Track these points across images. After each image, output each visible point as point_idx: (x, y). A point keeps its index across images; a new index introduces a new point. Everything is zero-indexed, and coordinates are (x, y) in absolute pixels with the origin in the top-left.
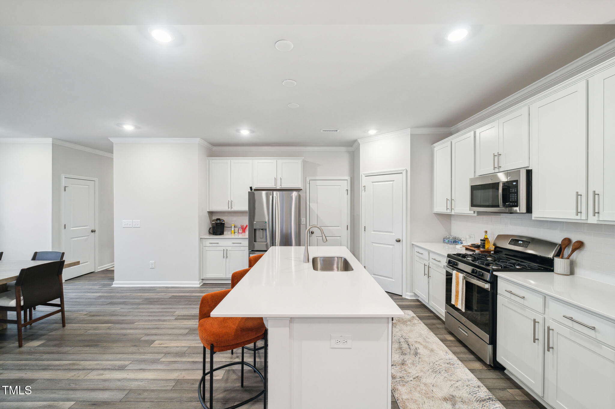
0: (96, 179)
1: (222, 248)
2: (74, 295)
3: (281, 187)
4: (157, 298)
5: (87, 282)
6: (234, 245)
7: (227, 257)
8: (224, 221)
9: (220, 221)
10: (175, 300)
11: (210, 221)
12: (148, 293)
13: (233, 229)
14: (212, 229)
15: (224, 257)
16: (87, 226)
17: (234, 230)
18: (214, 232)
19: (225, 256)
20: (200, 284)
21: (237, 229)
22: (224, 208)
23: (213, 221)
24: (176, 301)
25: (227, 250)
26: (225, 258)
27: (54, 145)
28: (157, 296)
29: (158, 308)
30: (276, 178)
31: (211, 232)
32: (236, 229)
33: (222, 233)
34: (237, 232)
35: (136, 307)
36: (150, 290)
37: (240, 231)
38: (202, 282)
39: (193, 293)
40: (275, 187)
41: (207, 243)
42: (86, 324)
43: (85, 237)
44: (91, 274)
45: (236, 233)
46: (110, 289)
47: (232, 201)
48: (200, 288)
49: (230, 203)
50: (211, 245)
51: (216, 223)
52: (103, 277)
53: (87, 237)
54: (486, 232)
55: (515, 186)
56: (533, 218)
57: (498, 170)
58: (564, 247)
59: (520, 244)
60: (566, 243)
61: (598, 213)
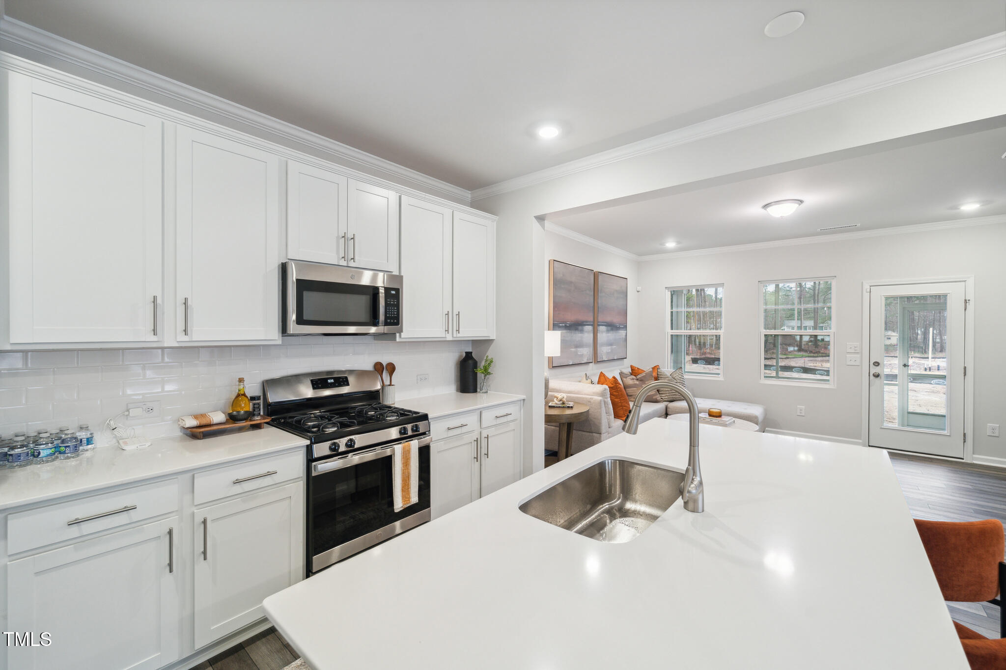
54: (241, 380)
55: (394, 295)
56: (398, 339)
57: (352, 264)
58: (381, 372)
59: (331, 383)
60: (379, 368)
61: (458, 331)
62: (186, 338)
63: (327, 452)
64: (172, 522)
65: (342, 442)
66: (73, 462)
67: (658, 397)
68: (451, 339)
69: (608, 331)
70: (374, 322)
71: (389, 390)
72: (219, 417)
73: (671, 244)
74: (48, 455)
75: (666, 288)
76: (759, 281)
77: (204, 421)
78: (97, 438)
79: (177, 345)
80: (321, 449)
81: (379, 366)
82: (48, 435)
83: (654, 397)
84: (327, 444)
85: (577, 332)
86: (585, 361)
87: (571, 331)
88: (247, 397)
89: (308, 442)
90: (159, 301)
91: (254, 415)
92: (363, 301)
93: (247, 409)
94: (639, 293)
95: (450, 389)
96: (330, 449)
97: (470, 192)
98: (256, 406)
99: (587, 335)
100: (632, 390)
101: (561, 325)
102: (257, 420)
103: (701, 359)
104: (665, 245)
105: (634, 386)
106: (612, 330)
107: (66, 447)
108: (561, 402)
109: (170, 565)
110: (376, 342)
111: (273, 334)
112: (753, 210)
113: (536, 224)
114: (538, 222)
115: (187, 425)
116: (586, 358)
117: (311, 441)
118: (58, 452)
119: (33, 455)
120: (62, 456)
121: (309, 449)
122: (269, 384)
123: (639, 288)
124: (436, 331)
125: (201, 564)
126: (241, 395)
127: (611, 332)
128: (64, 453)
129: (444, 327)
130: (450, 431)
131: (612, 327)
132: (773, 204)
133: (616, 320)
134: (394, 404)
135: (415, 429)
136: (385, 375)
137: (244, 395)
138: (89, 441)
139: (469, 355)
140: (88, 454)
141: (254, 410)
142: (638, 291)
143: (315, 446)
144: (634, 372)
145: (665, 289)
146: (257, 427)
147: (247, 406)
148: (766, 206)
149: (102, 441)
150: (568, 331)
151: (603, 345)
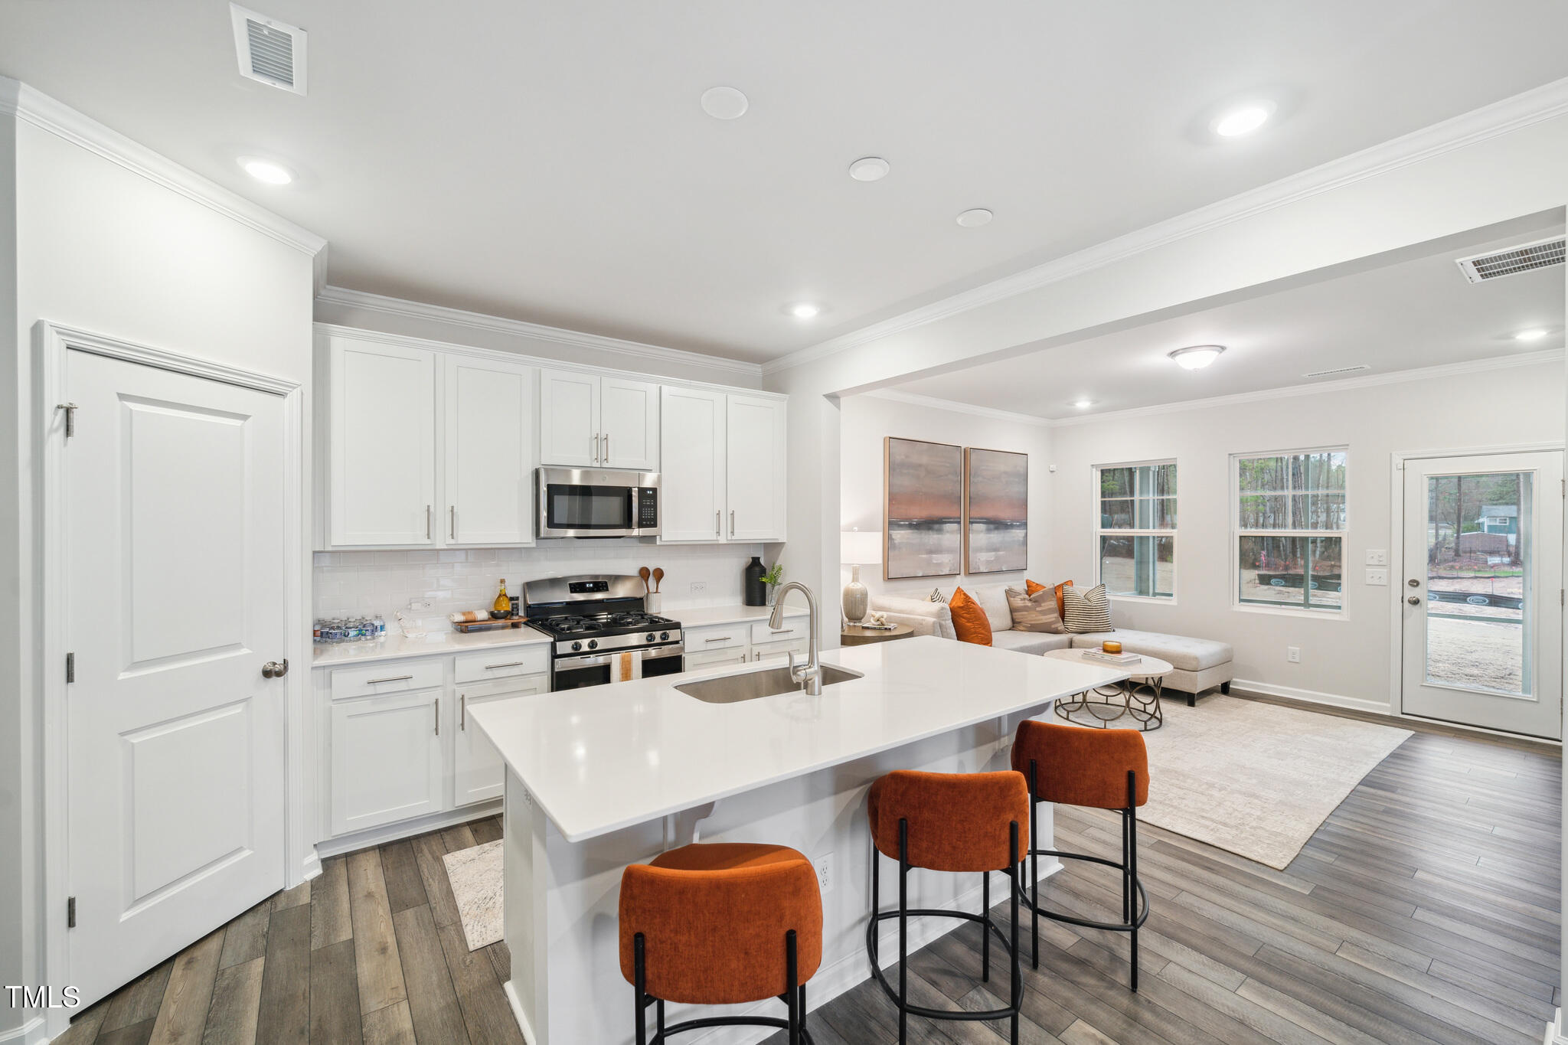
54: (502, 581)
55: (650, 497)
56: (658, 543)
57: (605, 465)
58: (646, 578)
59: (589, 588)
60: (644, 573)
61: (733, 533)
62: (452, 542)
63: (570, 651)
64: (438, 694)
65: (585, 644)
66: (371, 644)
67: (1060, 626)
68: (725, 542)
69: (989, 530)
70: (628, 524)
71: (653, 598)
72: (482, 615)
73: (1083, 404)
74: (354, 636)
75: (1093, 465)
76: (1230, 455)
77: (470, 618)
78: (388, 626)
79: (446, 547)
80: (564, 647)
81: (645, 572)
82: (354, 620)
83: (1053, 626)
84: (571, 643)
85: (931, 532)
86: (946, 571)
87: (919, 532)
88: (507, 597)
89: (552, 639)
90: (432, 509)
91: (513, 614)
92: (615, 503)
93: (506, 609)
94: (1055, 473)
95: (736, 600)
96: (573, 647)
97: (759, 365)
98: (515, 606)
99: (950, 536)
100: (1022, 615)
101: (902, 523)
102: (516, 619)
103: (1275, 577)
104: (1074, 405)
105: (1025, 609)
106: (997, 528)
107: (366, 630)
108: (879, 623)
109: (437, 729)
110: (641, 545)
111: (527, 537)
112: (1154, 359)
113: (827, 405)
114: (831, 401)
115: (456, 621)
116: (948, 569)
117: (555, 639)
118: (361, 633)
119: (345, 635)
120: (363, 638)
121: (553, 646)
122: (530, 586)
123: (1053, 467)
124: (704, 533)
125: (460, 734)
126: (502, 595)
127: (996, 532)
128: (365, 635)
129: (715, 529)
130: (709, 643)
131: (996, 524)
132: (1180, 351)
133: (1005, 514)
134: (659, 613)
135: (665, 636)
136: (652, 581)
137: (505, 595)
138: (382, 628)
139: (756, 561)
140: (382, 639)
141: (513, 610)
142: (1052, 472)
143: (557, 643)
144: (1031, 588)
145: (1090, 467)
146: (515, 626)
147: (506, 606)
148: (1173, 354)
149: (392, 629)
150: (916, 531)
151: (980, 550)
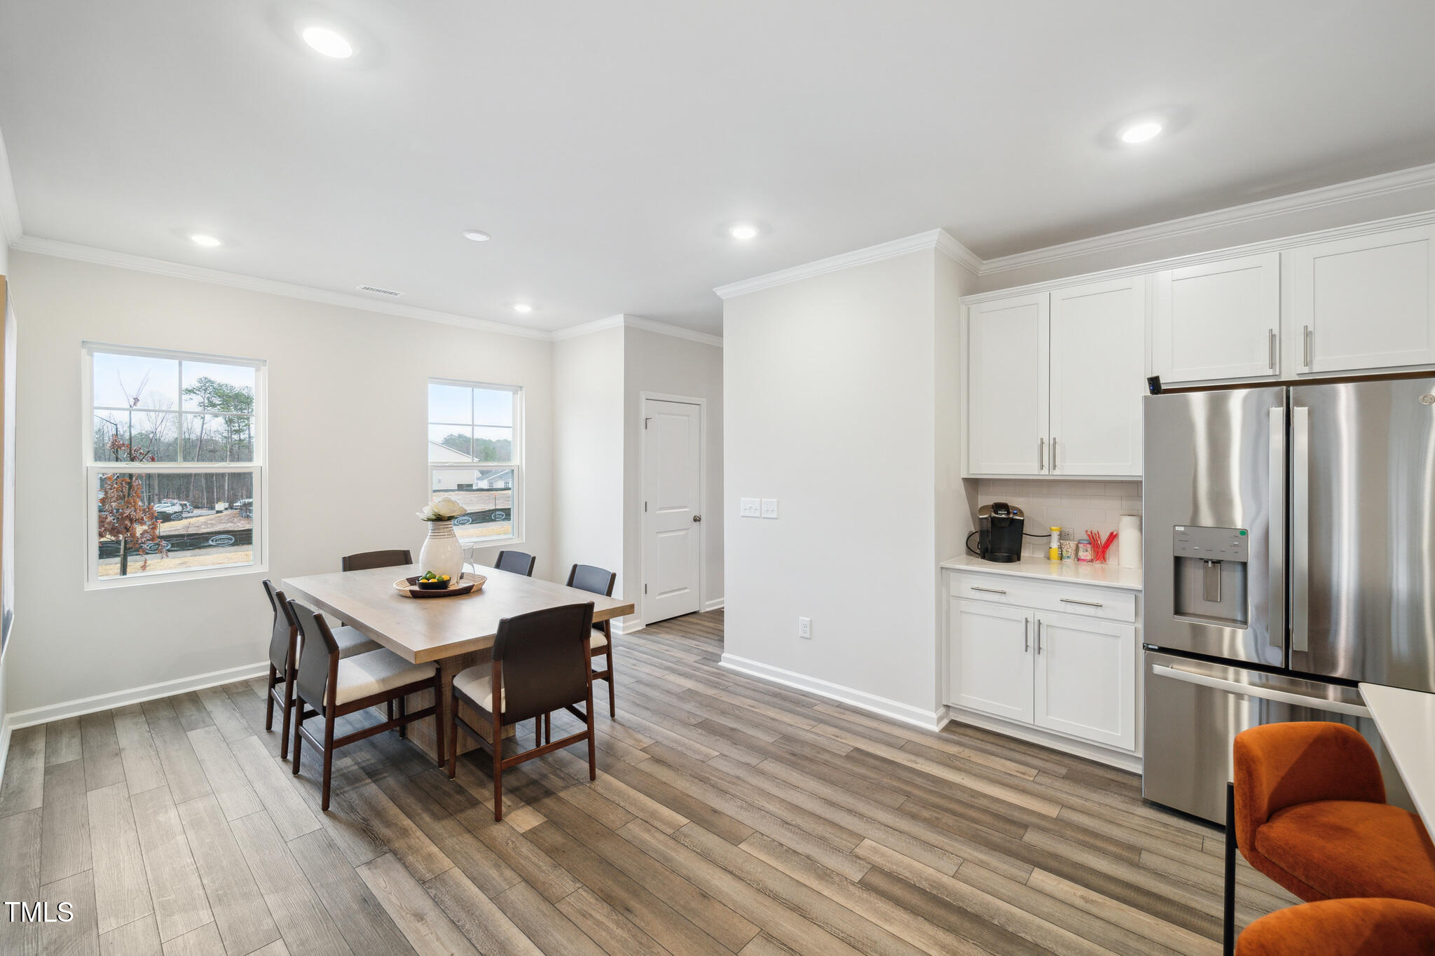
0: (703, 401)
1: (1022, 614)
2: (647, 671)
3: (1306, 370)
4: (813, 746)
5: (679, 640)
6: (1070, 608)
7: (1040, 648)
8: (1021, 512)
9: (1009, 513)
10: (863, 771)
11: (969, 513)
12: (791, 715)
13: (1055, 545)
14: (977, 538)
15: (1027, 646)
16: (685, 507)
17: (1060, 547)
18: (987, 549)
19: (1030, 643)
20: (940, 719)
21: (1073, 544)
22: (1028, 468)
23: (983, 509)
24: (864, 778)
25: (1040, 623)
26: (1030, 650)
27: (628, 329)
28: (812, 736)
29: (813, 795)
30: (1276, 332)
31: (974, 546)
32: (1070, 546)
33: (1013, 556)
34: (1073, 556)
35: (753, 761)
36: (797, 703)
37: (1086, 553)
38: (947, 714)
39: (920, 760)
40: (1270, 372)
41: (965, 586)
42: (634, 788)
43: (682, 533)
44: (692, 616)
45: (1066, 561)
46: (713, 674)
47: (1055, 443)
48: (937, 736)
49: (1049, 450)
50: (978, 595)
51: (993, 519)
52: (710, 630)
53: (686, 531)
